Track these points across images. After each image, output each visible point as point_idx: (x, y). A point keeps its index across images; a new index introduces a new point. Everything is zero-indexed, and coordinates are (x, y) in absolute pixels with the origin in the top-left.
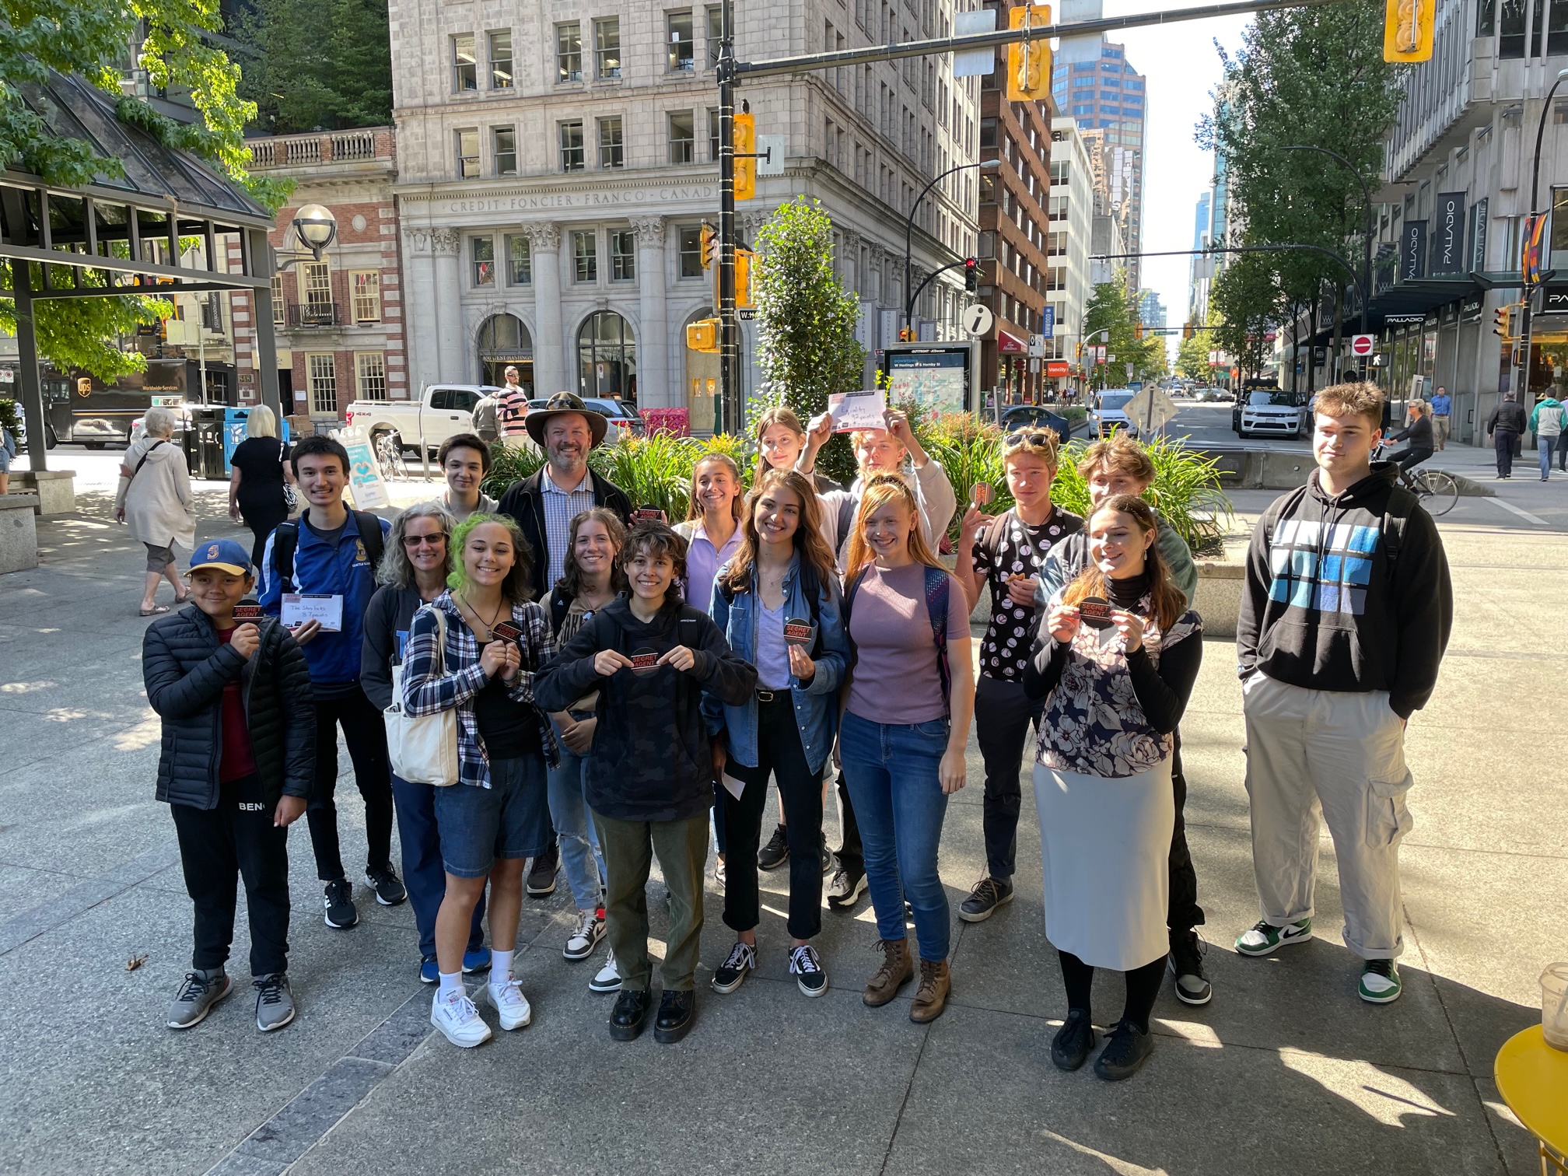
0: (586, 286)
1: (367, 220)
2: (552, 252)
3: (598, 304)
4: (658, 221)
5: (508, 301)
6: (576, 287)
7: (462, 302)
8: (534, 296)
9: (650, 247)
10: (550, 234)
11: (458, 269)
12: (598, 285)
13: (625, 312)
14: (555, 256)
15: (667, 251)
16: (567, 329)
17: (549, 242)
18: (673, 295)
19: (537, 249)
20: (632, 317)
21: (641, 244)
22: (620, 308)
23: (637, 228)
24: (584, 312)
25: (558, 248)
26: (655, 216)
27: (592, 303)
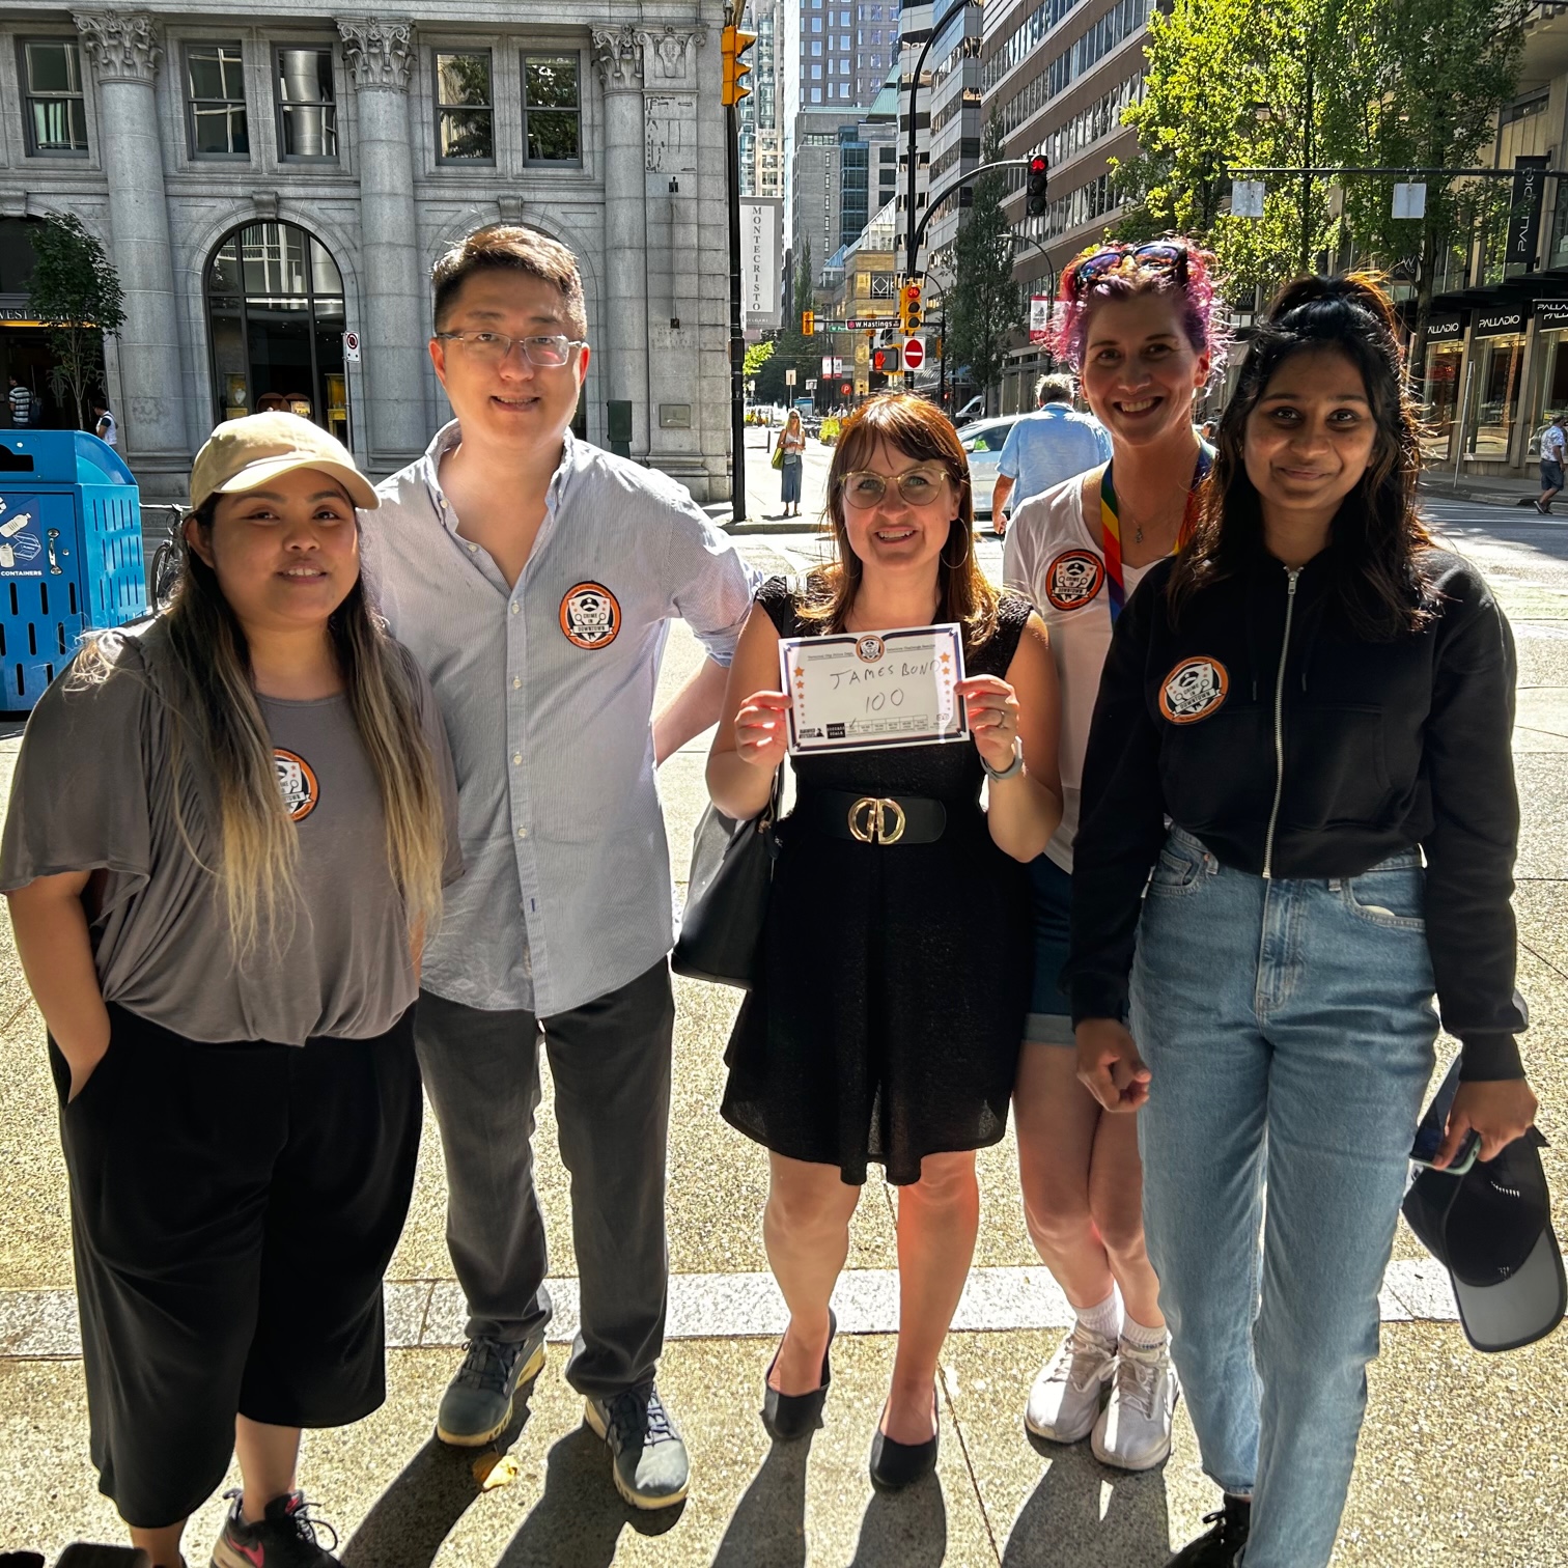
0: (229, 164)
2: (145, 84)
3: (259, 205)
4: (405, 36)
5: (33, 187)
6: (200, 165)
8: (106, 180)
9: (384, 87)
10: (140, 38)
12: (254, 164)
13: (320, 225)
14: (151, 92)
15: (415, 101)
16: (182, 255)
17: (137, 59)
18: (430, 193)
19: (112, 73)
20: (333, 235)
21: (358, 79)
22: (311, 219)
23: (355, 43)
24: (220, 221)
25: (156, 74)
26: (399, 20)
27: (238, 202)
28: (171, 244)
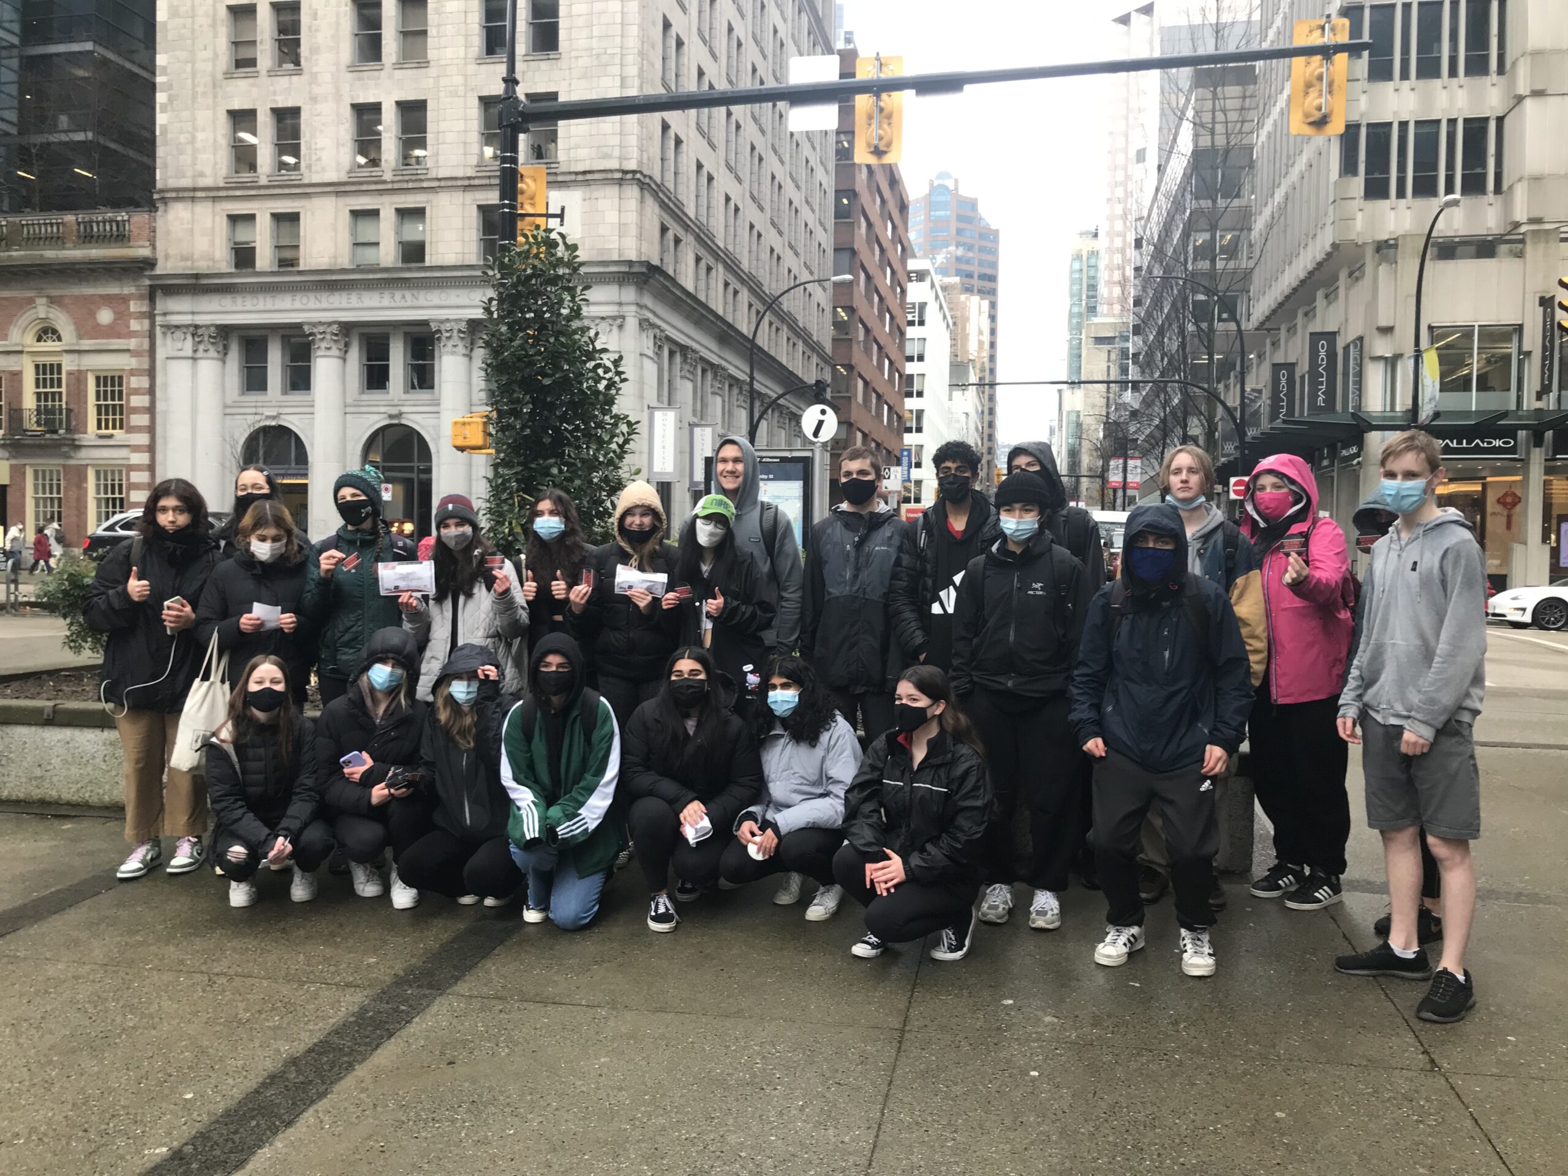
0: (376, 396)
1: (115, 313)
2: (339, 357)
3: (391, 417)
4: (463, 326)
5: (282, 410)
6: (365, 397)
7: (227, 411)
8: (313, 406)
9: (453, 353)
10: (336, 335)
11: (223, 374)
12: (391, 395)
13: (422, 427)
14: (340, 361)
15: (474, 359)
16: (351, 441)
17: (334, 345)
19: (319, 353)
20: (428, 433)
21: (443, 350)
22: (417, 423)
23: (439, 331)
24: (371, 426)
25: (346, 352)
26: (460, 320)
27: (382, 416)
28: (344, 439)
